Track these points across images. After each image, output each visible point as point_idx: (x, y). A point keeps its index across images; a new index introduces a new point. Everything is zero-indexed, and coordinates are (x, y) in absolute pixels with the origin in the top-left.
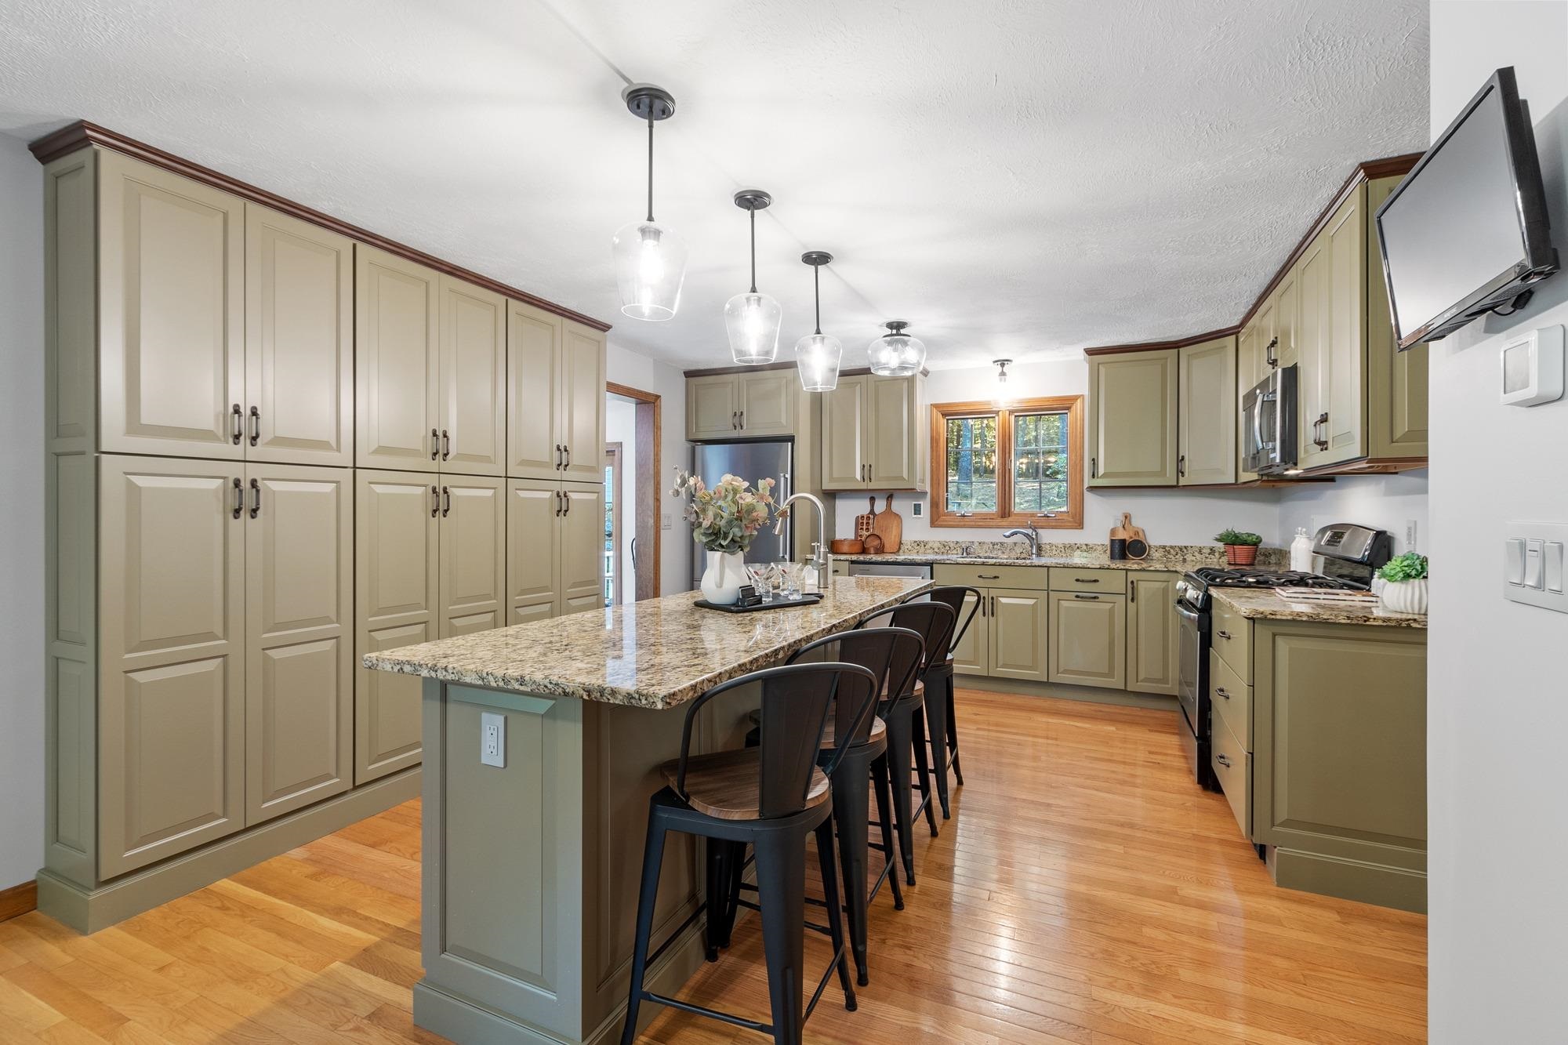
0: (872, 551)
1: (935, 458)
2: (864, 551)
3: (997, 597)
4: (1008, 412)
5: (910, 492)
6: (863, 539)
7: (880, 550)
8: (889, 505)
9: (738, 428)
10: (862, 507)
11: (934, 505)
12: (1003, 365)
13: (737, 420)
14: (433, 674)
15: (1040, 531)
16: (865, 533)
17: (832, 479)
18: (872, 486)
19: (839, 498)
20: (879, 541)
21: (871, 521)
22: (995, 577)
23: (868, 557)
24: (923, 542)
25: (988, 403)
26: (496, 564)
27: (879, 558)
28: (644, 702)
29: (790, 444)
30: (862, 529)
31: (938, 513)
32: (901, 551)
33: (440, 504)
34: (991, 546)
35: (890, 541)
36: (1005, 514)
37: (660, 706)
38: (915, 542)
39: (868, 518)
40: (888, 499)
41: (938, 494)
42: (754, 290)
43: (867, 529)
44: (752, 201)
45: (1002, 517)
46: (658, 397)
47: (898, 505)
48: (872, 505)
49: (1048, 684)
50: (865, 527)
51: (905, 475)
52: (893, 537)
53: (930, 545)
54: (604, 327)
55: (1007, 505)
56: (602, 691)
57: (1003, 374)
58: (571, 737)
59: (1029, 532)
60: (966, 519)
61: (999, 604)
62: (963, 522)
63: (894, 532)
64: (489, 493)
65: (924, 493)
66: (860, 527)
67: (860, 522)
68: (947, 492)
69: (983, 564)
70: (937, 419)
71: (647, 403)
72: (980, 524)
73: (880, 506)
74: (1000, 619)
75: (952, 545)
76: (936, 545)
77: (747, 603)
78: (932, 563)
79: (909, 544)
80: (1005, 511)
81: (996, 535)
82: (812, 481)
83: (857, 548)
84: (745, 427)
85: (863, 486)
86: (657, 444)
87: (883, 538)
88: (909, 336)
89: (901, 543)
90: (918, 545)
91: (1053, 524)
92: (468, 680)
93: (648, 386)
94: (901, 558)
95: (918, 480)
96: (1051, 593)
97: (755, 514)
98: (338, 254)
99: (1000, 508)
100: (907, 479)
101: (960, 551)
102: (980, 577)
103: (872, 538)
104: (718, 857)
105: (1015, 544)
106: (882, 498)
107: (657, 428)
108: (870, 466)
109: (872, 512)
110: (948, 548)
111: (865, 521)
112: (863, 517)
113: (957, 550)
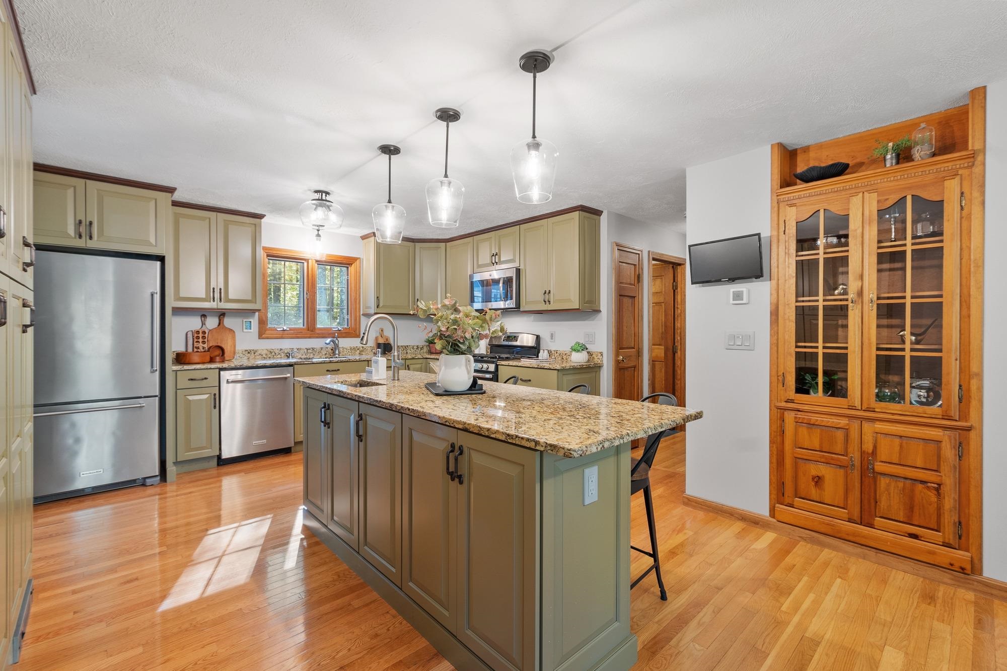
0: (218, 360)
2: (211, 360)
4: (315, 261)
7: (223, 358)
8: (221, 322)
10: (195, 323)
11: (262, 322)
16: (201, 345)
20: (221, 351)
21: (206, 336)
24: (253, 350)
30: (198, 342)
31: (264, 328)
32: (234, 357)
34: (306, 351)
36: (313, 328)
38: (246, 351)
39: (204, 333)
40: (219, 317)
41: (265, 315)
42: (446, 176)
43: (204, 342)
44: (448, 116)
45: (309, 331)
47: (228, 322)
48: (205, 322)
50: (201, 340)
52: (229, 347)
53: (259, 352)
55: (314, 323)
57: (318, 235)
60: (286, 332)
62: (283, 335)
63: (230, 342)
66: (197, 340)
67: (195, 336)
72: (298, 336)
73: (212, 323)
75: (277, 352)
76: (264, 353)
78: (293, 365)
79: (241, 352)
83: (201, 358)
85: (213, 306)
89: (235, 353)
90: (249, 353)
94: (233, 362)
99: (309, 325)
100: (254, 301)
101: (283, 356)
105: (321, 349)
106: (211, 316)
109: (205, 327)
110: (273, 354)
111: (201, 335)
112: (198, 332)
113: (281, 355)
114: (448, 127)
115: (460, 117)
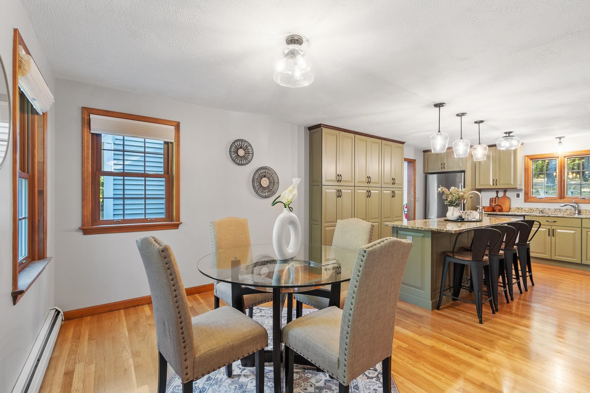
0: (497, 210)
1: (526, 176)
2: (494, 211)
3: (556, 229)
4: (563, 157)
5: (514, 189)
6: (493, 206)
7: (501, 210)
8: (505, 194)
9: (443, 168)
10: (493, 195)
11: (526, 194)
12: (560, 139)
13: (442, 166)
14: (401, 227)
15: (580, 205)
16: (494, 204)
17: (480, 185)
18: (497, 187)
19: (482, 191)
20: (500, 207)
21: (497, 200)
22: (555, 222)
23: (495, 213)
24: (521, 208)
25: (553, 154)
26: (379, 210)
27: (501, 213)
28: (450, 232)
29: (463, 173)
30: (493, 203)
31: (528, 197)
32: (510, 211)
33: (369, 195)
34: (554, 210)
35: (505, 207)
36: (561, 197)
37: (453, 232)
38: (517, 208)
39: (495, 199)
40: (504, 192)
41: (528, 190)
43: (495, 203)
44: (461, 115)
45: (560, 199)
46: (415, 160)
47: (508, 194)
48: (497, 194)
49: (581, 265)
50: (494, 202)
51: (512, 183)
52: (507, 206)
53: (524, 209)
54: (403, 143)
55: (563, 194)
56: (440, 230)
57: (560, 142)
58: (428, 241)
59: (574, 205)
60: (542, 199)
61: (556, 233)
62: (540, 201)
63: (507, 204)
64: (378, 192)
65: (521, 190)
66: (492, 202)
67: (491, 200)
68: (532, 189)
69: (549, 216)
70: (527, 161)
71: (411, 162)
72: (549, 201)
73: (501, 194)
74: (557, 238)
75: (535, 209)
76: (527, 209)
77: (461, 220)
78: (525, 216)
79: (514, 208)
80: (562, 196)
81: (557, 206)
82: (472, 186)
83: (491, 209)
84: (446, 168)
85: (494, 187)
86: (415, 175)
87: (502, 206)
88: (514, 136)
89: (510, 208)
91: (588, 202)
92: (409, 228)
93: (412, 157)
94: (510, 213)
95: (518, 184)
96: (583, 229)
97: (464, 197)
98: (352, 138)
99: (559, 195)
100: (513, 184)
101: (538, 212)
102: (547, 221)
103: (497, 206)
104: (456, 277)
105: (567, 210)
106: (501, 191)
107: (415, 170)
108: (497, 180)
109: (497, 196)
110: (532, 210)
111: (494, 200)
112: (493, 198)
113: (537, 211)
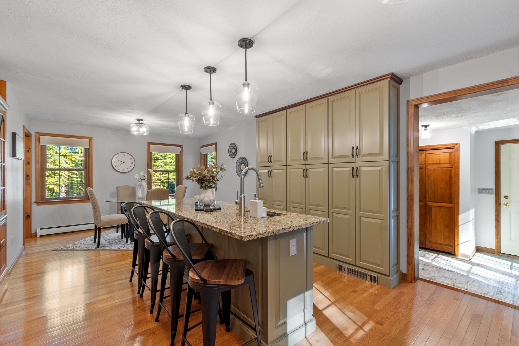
42: (211, 100)
44: (210, 70)
114: (210, 76)
115: (216, 71)
